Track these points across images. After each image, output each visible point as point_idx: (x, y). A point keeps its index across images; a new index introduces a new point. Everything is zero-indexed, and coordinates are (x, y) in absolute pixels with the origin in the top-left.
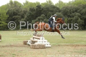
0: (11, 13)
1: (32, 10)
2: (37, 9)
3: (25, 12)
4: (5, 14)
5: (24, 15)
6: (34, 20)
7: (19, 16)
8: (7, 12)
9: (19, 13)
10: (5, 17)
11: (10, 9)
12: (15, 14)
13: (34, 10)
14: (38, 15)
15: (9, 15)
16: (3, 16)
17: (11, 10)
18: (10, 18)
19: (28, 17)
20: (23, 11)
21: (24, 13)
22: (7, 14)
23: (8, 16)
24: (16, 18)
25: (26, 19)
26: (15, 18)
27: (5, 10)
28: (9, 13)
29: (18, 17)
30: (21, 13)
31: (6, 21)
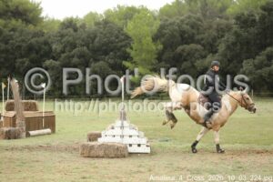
0: (173, 36)
1: (244, 21)
2: (263, 18)
3: (222, 29)
4: (149, 39)
6: (251, 61)
7: (199, 47)
8: (155, 31)
9: (198, 34)
10: (148, 52)
11: (167, 20)
12: (185, 38)
13: (254, 20)
14: (268, 41)
15: (163, 43)
17: (171, 24)
18: (167, 55)
19: (228, 47)
20: (215, 26)
21: (215, 33)
22: (155, 39)
23: (161, 47)
24: (188, 54)
25: (224, 55)
26: (185, 54)
27: (148, 25)
28: (163, 36)
29: (196, 50)
30: (206, 36)
31: (152, 64)
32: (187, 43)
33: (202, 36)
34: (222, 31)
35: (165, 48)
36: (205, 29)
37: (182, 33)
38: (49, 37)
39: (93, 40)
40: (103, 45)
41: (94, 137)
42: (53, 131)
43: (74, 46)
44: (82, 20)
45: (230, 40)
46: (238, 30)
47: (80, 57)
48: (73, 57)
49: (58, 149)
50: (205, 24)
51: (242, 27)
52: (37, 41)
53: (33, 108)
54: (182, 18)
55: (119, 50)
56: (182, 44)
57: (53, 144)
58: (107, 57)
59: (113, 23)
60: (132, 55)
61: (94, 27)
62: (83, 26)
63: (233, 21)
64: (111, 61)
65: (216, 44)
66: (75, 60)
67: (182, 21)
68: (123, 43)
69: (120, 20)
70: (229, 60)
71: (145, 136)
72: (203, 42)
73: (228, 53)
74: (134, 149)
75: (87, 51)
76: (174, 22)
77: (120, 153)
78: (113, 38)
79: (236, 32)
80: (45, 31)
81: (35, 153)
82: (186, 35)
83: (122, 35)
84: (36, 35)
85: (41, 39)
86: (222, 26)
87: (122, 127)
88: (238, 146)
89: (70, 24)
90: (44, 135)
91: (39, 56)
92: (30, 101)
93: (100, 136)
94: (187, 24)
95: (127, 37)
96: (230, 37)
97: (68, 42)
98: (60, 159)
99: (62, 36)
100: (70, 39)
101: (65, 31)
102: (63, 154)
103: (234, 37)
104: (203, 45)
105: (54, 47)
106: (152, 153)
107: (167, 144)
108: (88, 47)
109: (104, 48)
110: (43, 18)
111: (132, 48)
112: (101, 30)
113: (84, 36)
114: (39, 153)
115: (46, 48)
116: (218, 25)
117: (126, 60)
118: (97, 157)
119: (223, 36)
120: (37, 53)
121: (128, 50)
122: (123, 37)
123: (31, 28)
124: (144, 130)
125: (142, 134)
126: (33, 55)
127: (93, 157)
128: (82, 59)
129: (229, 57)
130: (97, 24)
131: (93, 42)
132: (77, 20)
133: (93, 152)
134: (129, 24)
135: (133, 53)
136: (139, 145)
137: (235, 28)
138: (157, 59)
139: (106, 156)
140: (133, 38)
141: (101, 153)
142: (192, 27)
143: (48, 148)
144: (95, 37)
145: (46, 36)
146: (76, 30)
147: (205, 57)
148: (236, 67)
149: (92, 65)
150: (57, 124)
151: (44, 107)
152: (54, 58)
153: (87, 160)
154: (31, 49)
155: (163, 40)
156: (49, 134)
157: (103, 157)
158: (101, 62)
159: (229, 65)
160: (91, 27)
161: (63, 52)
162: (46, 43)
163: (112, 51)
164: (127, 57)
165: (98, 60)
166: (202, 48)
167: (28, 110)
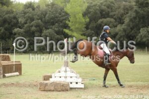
0: (95, 13)
3: (127, 9)
4: (81, 15)
5: (125, 16)
7: (112, 20)
8: (84, 10)
9: (111, 12)
10: (80, 23)
11: (91, 3)
12: (104, 14)
15: (89, 18)
16: (76, 19)
17: (94, 6)
18: (93, 25)
19: (131, 20)
20: (122, 7)
21: (123, 12)
22: (84, 15)
23: (88, 20)
25: (128, 25)
26: (103, 24)
27: (80, 6)
28: (89, 13)
29: (111, 22)
30: (117, 13)
31: (83, 31)
32: (105, 18)
33: (114, 13)
34: (127, 10)
35: (91, 21)
36: (116, 9)
37: (102, 11)
38: (17, 14)
39: (45, 16)
40: (51, 19)
41: (47, 78)
42: (20, 74)
43: (32, 20)
44: (37, 3)
45: (132, 15)
46: (137, 9)
47: (36, 26)
48: (32, 26)
49: (24, 86)
50: (116, 5)
51: (139, 8)
52: (9, 16)
53: (8, 59)
54: (102, 1)
55: (61, 22)
56: (101, 19)
57: (21, 82)
58: (54, 27)
59: (57, 5)
60: (69, 25)
61: (45, 8)
62: (38, 7)
63: (134, 4)
64: (56, 29)
65: (123, 18)
66: (33, 28)
67: (101, 3)
68: (64, 18)
69: (62, 3)
70: (131, 28)
71: (80, 77)
72: (114, 17)
73: (131, 23)
74: (73, 85)
75: (41, 23)
76: (97, 4)
77: (64, 88)
78: (58, 15)
79: (136, 11)
80: (14, 10)
81: (9, 88)
82: (104, 13)
83: (63, 12)
84: (8, 12)
85: (12, 15)
86: (127, 7)
87: (66, 71)
88: (140, 83)
89: (30, 6)
90: (14, 76)
91: (10, 26)
92: (5, 54)
93: (51, 77)
94: (105, 5)
95: (67, 14)
96: (132, 14)
97: (29, 17)
98: (26, 92)
99: (25, 13)
100: (30, 15)
101: (27, 10)
102: (27, 89)
103: (134, 14)
104: (115, 19)
105: (20, 20)
106: (85, 88)
107: (94, 82)
108: (41, 20)
109: (52, 21)
110: (12, 2)
111: (69, 21)
112: (50, 9)
113: (39, 13)
114: (12, 88)
115: (15, 21)
116: (125, 6)
117: (66, 28)
118: (50, 91)
119: (127, 13)
120: (9, 24)
121: (67, 22)
122: (64, 14)
123: (5, 8)
124: (79, 73)
125: (78, 75)
126: (7, 25)
127: (47, 91)
128: (38, 28)
129: (131, 26)
130: (47, 5)
131: (44, 17)
132: (34, 3)
133: (47, 87)
134: (68, 5)
135: (70, 24)
136: (77, 83)
137: (135, 8)
138: (86, 28)
139: (56, 90)
140: (70, 14)
141: (52, 88)
142: (108, 7)
143: (17, 85)
144: (46, 13)
145: (15, 13)
146: (34, 9)
147: (116, 26)
148: (136, 33)
149: (44, 31)
150: (23, 69)
151: (14, 58)
152: (20, 27)
153: (43, 93)
154: (5, 21)
155: (89, 15)
156: (17, 76)
157: (53, 91)
158: (50, 30)
159: (131, 31)
160: (43, 7)
161: (26, 23)
162: (15, 18)
163: (57, 22)
164: (66, 26)
165: (48, 29)
166: (114, 20)
167: (4, 60)
